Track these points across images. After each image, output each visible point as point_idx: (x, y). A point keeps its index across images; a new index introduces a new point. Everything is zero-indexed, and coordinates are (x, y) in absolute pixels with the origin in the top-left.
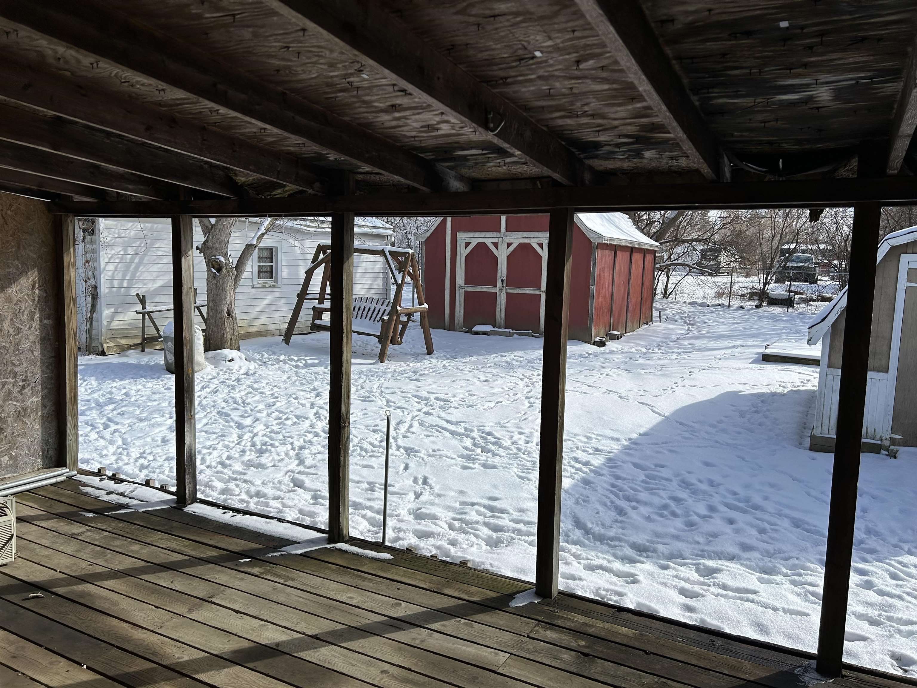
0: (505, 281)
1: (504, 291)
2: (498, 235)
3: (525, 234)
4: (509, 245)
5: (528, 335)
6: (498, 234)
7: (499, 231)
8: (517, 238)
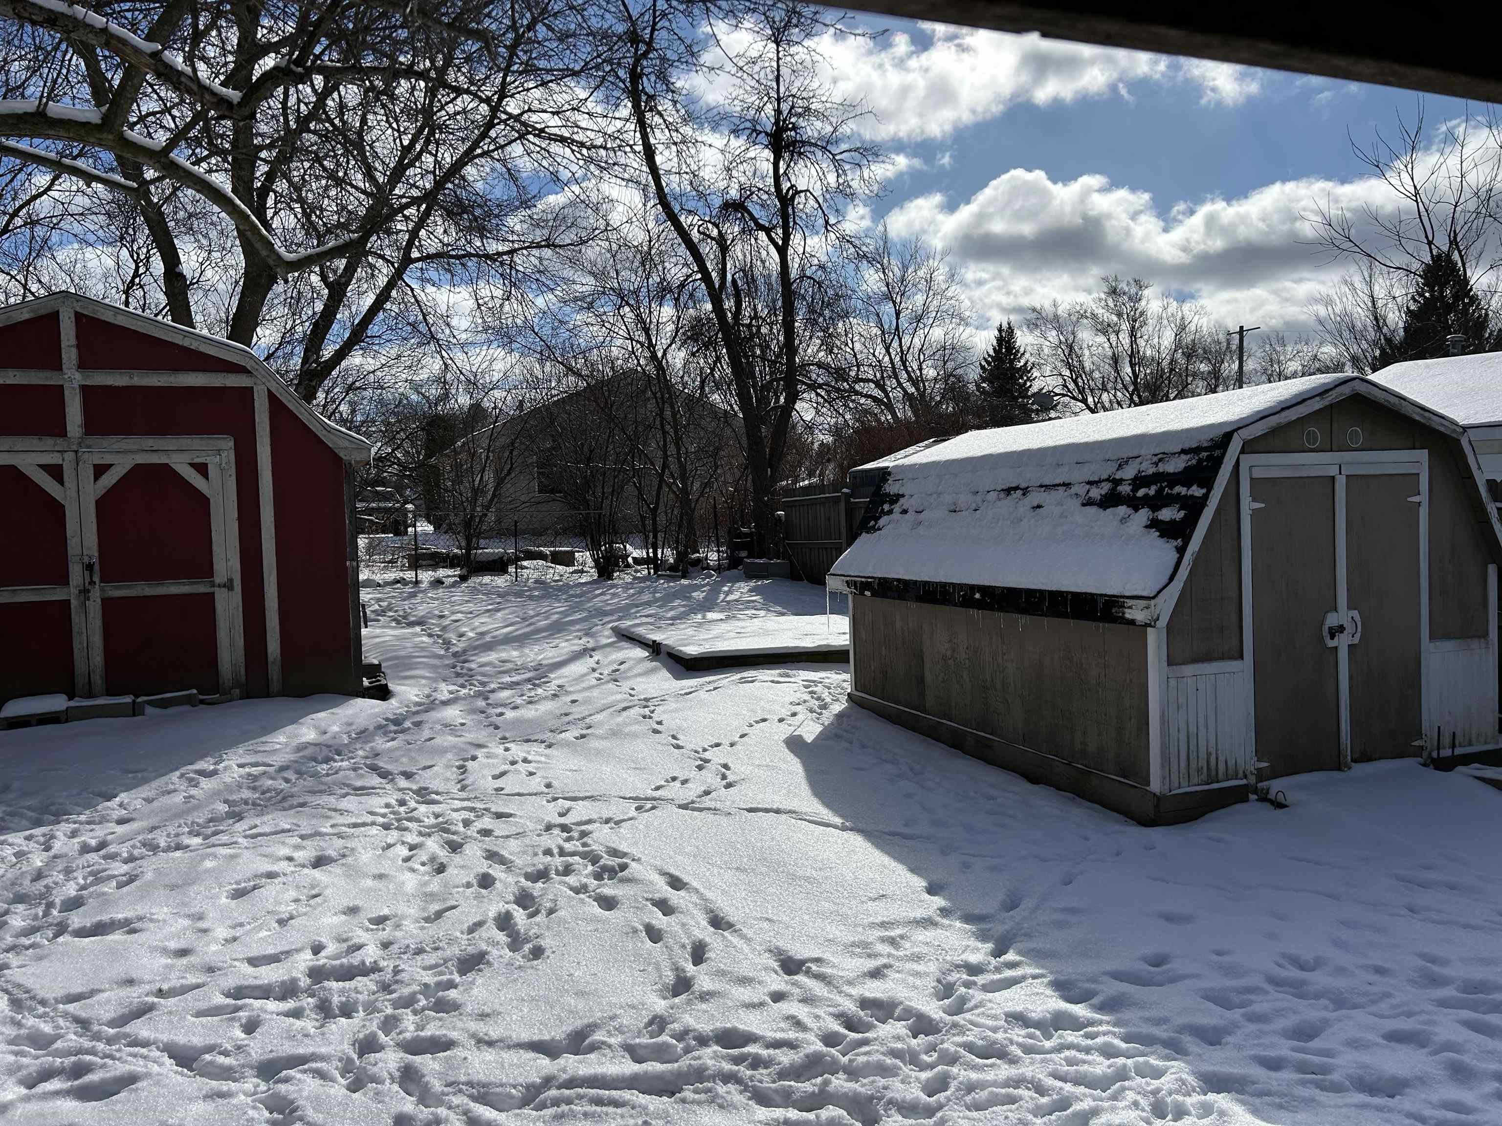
0: (97, 568)
1: (96, 594)
2: (61, 443)
3: (150, 442)
4: (100, 470)
5: (189, 701)
6: (60, 441)
7: (62, 432)
8: (125, 452)
